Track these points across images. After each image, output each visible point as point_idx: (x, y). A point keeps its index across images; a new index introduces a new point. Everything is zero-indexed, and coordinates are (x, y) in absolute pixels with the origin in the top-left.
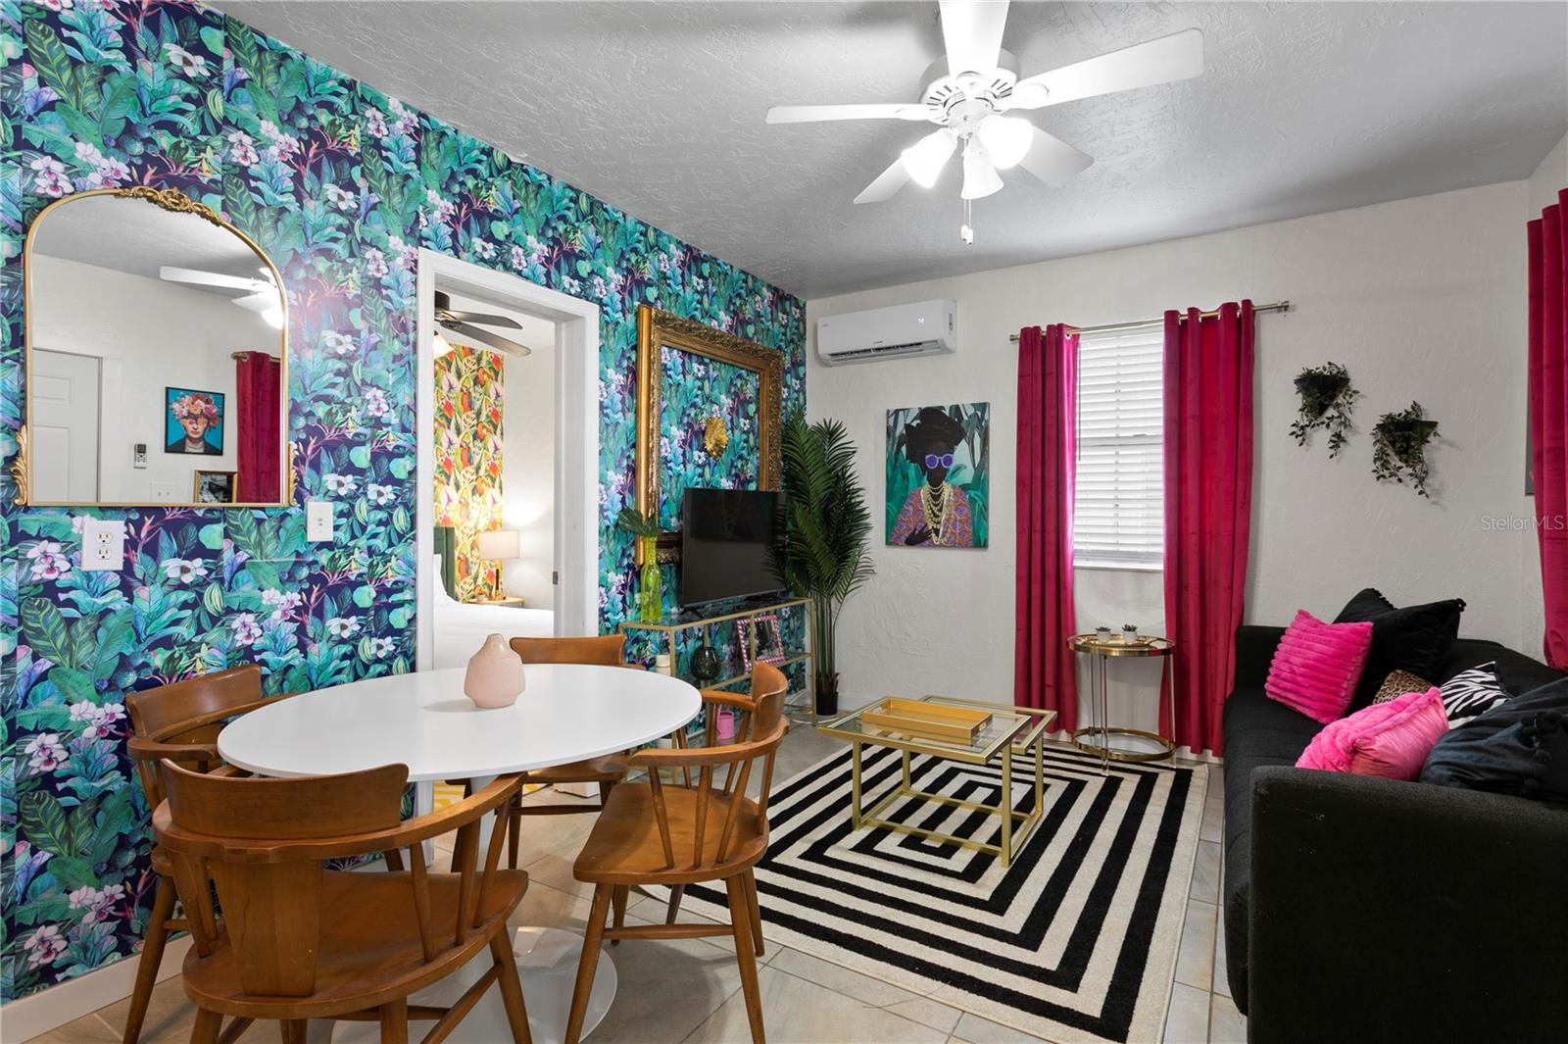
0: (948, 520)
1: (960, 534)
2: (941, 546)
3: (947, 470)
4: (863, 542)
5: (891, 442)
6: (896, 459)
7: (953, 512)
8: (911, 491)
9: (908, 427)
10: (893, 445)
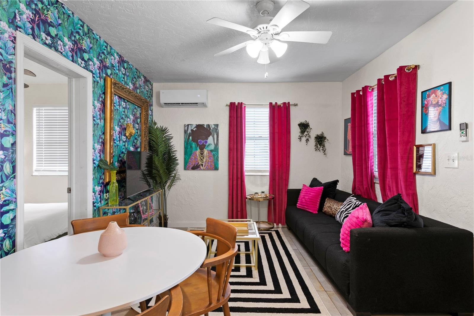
0: (206, 161)
1: (210, 166)
2: (204, 170)
3: (206, 145)
4: (176, 169)
5: (186, 135)
6: (188, 141)
7: (208, 159)
8: (193, 152)
9: (192, 130)
10: (187, 136)
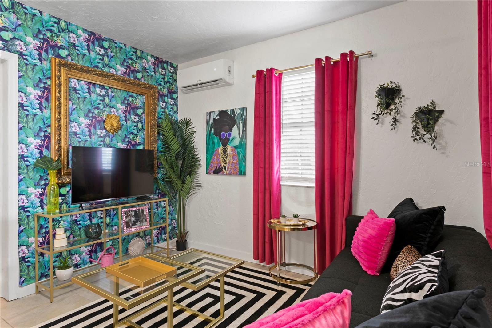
0: (229, 162)
1: (234, 169)
2: (227, 174)
3: (229, 139)
4: (198, 172)
5: (208, 127)
6: (210, 134)
7: (231, 159)
8: (215, 149)
9: (214, 119)
10: (209, 128)
